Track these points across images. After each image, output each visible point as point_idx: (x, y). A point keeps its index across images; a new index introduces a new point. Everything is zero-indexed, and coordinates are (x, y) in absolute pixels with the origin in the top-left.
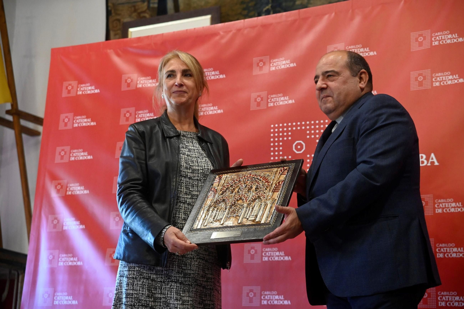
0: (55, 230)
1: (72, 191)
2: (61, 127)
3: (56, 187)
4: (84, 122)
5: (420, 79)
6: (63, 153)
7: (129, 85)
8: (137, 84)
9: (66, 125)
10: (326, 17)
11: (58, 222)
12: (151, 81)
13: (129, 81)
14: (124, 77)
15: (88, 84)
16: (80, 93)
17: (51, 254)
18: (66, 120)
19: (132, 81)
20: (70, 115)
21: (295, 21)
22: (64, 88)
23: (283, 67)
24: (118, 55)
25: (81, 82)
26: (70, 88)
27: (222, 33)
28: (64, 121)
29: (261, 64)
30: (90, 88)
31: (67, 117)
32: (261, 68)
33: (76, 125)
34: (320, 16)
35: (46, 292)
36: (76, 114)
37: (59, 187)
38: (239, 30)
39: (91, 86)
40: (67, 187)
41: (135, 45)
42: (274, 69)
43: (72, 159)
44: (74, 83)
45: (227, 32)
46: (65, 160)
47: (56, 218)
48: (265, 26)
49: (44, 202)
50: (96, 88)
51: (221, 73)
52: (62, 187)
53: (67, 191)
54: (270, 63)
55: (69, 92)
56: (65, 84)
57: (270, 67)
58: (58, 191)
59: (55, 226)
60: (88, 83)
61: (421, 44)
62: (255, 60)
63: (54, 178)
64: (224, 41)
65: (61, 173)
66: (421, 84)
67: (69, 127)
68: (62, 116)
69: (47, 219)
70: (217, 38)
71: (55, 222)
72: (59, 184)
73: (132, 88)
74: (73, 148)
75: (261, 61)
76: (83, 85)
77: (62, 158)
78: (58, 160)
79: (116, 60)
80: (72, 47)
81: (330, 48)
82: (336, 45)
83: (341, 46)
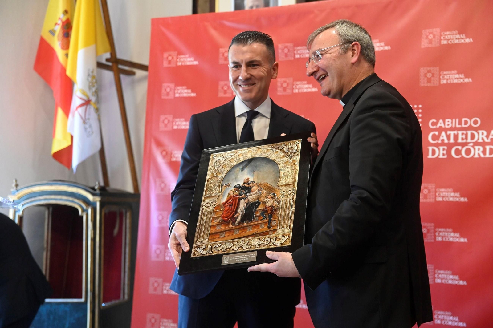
0: (162, 193)
1: (176, 158)
2: (164, 96)
3: (161, 153)
4: (184, 92)
6: (166, 121)
7: (226, 59)
9: (168, 94)
11: (165, 186)
13: (226, 55)
14: (221, 50)
15: (187, 56)
16: (180, 64)
17: (160, 214)
18: (168, 90)
20: (172, 85)
22: (165, 58)
24: (215, 28)
25: (180, 53)
26: (170, 58)
27: (316, 12)
28: (166, 90)
30: (189, 59)
31: (168, 87)
33: (177, 95)
35: (158, 249)
36: (177, 85)
37: (164, 153)
39: (190, 57)
40: (172, 154)
43: (175, 127)
44: (174, 54)
45: (322, 11)
46: (169, 128)
47: (163, 182)
48: (359, 7)
49: (152, 166)
50: (195, 60)
52: (167, 153)
53: (171, 157)
55: (170, 62)
56: (166, 54)
58: (164, 157)
59: (162, 190)
60: (186, 54)
63: (159, 144)
64: (319, 20)
65: (166, 140)
67: (171, 97)
68: (165, 85)
69: (155, 182)
70: (312, 16)
71: (163, 185)
72: (164, 150)
74: (175, 117)
76: (182, 56)
77: (166, 125)
78: (162, 127)
79: (213, 33)
80: (172, 18)
81: (425, 32)
82: (431, 30)
83: (437, 31)
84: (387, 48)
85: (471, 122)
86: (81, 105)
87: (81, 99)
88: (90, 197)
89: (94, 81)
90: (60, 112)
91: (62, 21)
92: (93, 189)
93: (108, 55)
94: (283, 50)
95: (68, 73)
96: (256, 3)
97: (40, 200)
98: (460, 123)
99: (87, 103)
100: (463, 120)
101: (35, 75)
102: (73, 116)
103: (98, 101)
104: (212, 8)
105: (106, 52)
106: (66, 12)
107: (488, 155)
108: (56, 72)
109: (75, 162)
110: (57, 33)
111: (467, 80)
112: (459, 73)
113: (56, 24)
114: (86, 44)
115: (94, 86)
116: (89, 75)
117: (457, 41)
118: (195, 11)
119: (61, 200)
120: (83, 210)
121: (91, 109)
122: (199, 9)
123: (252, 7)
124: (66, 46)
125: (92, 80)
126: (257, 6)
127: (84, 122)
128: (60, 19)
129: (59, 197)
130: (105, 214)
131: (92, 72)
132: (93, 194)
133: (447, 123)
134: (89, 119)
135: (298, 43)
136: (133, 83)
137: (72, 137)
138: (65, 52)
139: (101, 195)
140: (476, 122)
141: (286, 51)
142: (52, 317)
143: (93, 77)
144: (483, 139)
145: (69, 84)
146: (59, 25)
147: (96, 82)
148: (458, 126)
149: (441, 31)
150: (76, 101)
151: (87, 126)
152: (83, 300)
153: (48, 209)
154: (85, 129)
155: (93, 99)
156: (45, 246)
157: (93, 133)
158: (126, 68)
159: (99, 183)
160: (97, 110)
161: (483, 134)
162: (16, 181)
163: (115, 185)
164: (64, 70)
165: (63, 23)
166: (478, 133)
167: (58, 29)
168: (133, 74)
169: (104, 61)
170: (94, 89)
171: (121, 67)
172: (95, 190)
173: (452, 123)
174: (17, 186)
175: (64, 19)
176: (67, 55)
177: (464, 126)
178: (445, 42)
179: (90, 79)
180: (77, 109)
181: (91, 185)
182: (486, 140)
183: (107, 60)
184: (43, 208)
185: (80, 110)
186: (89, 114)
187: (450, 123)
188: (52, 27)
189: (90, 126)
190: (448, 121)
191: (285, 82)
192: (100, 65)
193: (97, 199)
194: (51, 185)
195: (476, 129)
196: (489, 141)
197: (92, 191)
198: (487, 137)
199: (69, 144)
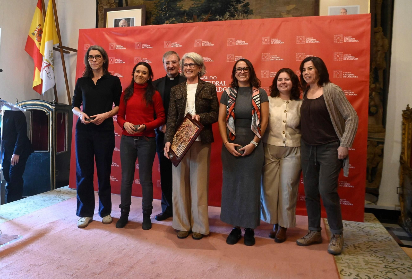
5: (230, 57)
7: (112, 47)
8: (115, 47)
10: (195, 27)
12: (121, 47)
13: (112, 46)
14: (110, 44)
19: (113, 46)
21: (182, 28)
22: (85, 47)
23: (176, 46)
24: (108, 34)
27: (151, 29)
29: (167, 44)
32: (167, 46)
34: (192, 27)
38: (159, 29)
41: (114, 31)
42: (173, 46)
44: (89, 45)
45: (154, 29)
48: (169, 28)
51: (151, 46)
54: (171, 44)
55: (87, 48)
56: (85, 45)
57: (171, 46)
61: (231, 44)
62: (165, 42)
64: (152, 33)
66: (230, 60)
70: (150, 31)
73: (114, 49)
75: (168, 43)
79: (107, 36)
80: (88, 29)
81: (196, 41)
82: (198, 40)
83: (200, 40)
84: (180, 46)
85: (213, 78)
86: (46, 66)
87: (46, 63)
88: (50, 107)
89: (52, 56)
90: (37, 69)
91: (38, 29)
92: (52, 103)
93: (58, 45)
94: (137, 45)
95: (41, 52)
96: (124, 24)
97: (28, 108)
98: (209, 78)
99: (49, 65)
100: (210, 76)
101: (25, 52)
102: (43, 71)
103: (53, 65)
104: (105, 26)
105: (57, 43)
106: (40, 25)
107: (219, 91)
108: (35, 51)
109: (44, 91)
110: (35, 34)
111: (212, 61)
112: (209, 58)
113: (35, 30)
114: (49, 39)
115: (52, 58)
116: (50, 53)
117: (208, 45)
118: (97, 27)
119: (37, 108)
120: (47, 112)
121: (51, 68)
122: (99, 26)
123: (122, 26)
124: (40, 40)
125: (51, 55)
126: (125, 26)
127: (48, 74)
128: (37, 28)
129: (37, 107)
130: (57, 114)
131: (51, 52)
132: (52, 106)
133: (204, 78)
134: (50, 72)
135: (143, 42)
136: (69, 57)
137: (42, 80)
138: (39, 43)
139: (55, 106)
140: (215, 78)
141: (138, 45)
142: (35, 158)
143: (52, 54)
144: (217, 84)
145: (41, 57)
146: (37, 31)
147: (53, 56)
148: (208, 79)
149: (202, 41)
150: (44, 64)
151: (49, 75)
152: (48, 151)
153: (31, 112)
154: (48, 77)
155: (52, 64)
156: (30, 128)
157: (51, 78)
158: (66, 50)
159: (54, 101)
160: (53, 69)
161: (218, 82)
162: (17, 99)
163: (60, 102)
164: (39, 50)
165: (38, 30)
166: (216, 82)
167: (36, 32)
168: (69, 53)
169: (56, 47)
170: (52, 59)
171: (63, 49)
172: (53, 104)
173: (206, 78)
174: (17, 101)
175: (39, 28)
176: (40, 44)
177: (210, 79)
178: (204, 45)
179: (50, 55)
180: (44, 68)
181: (51, 102)
182: (219, 85)
183: (58, 46)
184: (29, 111)
185: (45, 68)
186: (50, 70)
187: (205, 78)
188: (33, 31)
189: (50, 76)
190: (205, 77)
191: (138, 58)
192: (54, 49)
193: (54, 107)
194: (33, 101)
195: (215, 81)
196: (220, 85)
197: (51, 104)
198: (219, 84)
199: (41, 83)
